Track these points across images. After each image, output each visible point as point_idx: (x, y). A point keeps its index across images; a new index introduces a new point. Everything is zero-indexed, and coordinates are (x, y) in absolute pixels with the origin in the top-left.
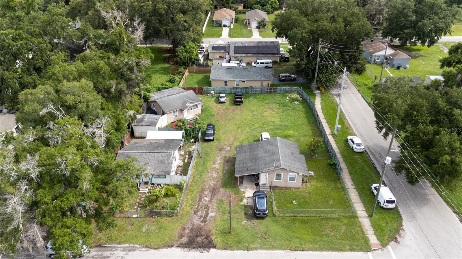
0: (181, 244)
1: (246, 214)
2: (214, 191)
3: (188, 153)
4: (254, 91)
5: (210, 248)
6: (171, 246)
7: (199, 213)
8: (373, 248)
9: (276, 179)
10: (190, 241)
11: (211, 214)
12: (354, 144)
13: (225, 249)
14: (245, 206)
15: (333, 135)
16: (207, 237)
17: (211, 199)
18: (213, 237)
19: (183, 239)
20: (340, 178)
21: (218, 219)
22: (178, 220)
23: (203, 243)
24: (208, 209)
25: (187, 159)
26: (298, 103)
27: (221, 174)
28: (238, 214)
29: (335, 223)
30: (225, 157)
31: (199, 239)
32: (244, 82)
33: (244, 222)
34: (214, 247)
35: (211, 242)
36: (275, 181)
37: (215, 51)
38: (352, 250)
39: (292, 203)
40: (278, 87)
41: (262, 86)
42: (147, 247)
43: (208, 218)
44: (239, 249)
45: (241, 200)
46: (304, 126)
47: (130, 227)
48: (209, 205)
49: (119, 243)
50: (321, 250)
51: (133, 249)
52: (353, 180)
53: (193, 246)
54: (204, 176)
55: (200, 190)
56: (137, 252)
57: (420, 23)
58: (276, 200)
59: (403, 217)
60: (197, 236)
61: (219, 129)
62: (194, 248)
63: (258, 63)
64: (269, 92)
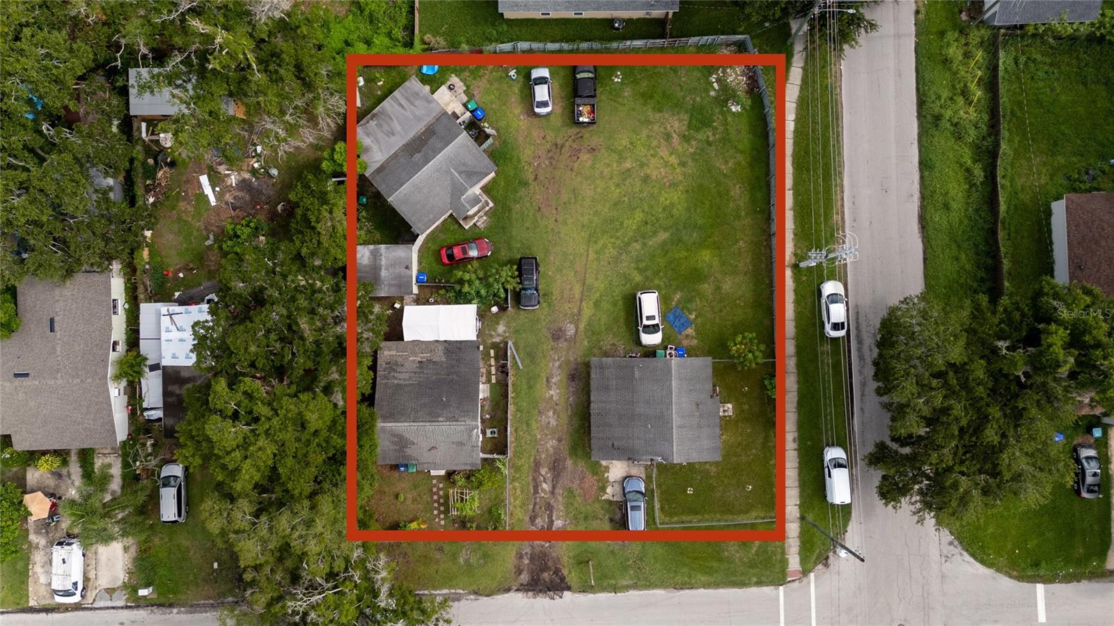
1: (611, 520)
2: (556, 468)
3: (492, 352)
7: (539, 522)
8: (789, 579)
10: (533, 579)
11: (557, 523)
14: (610, 502)
17: (554, 487)
23: (551, 581)
24: (551, 512)
26: (739, 108)
27: (564, 419)
28: (599, 521)
30: (568, 362)
31: (546, 575)
34: (569, 588)
35: (563, 579)
39: (685, 491)
40: (693, 39)
41: (648, 15)
42: (476, 593)
44: (603, 589)
45: (603, 489)
47: (438, 556)
48: (552, 502)
51: (458, 598)
52: (799, 426)
53: (538, 589)
54: (534, 424)
55: (533, 465)
58: (660, 486)
59: (853, 514)
60: (542, 570)
62: (541, 591)
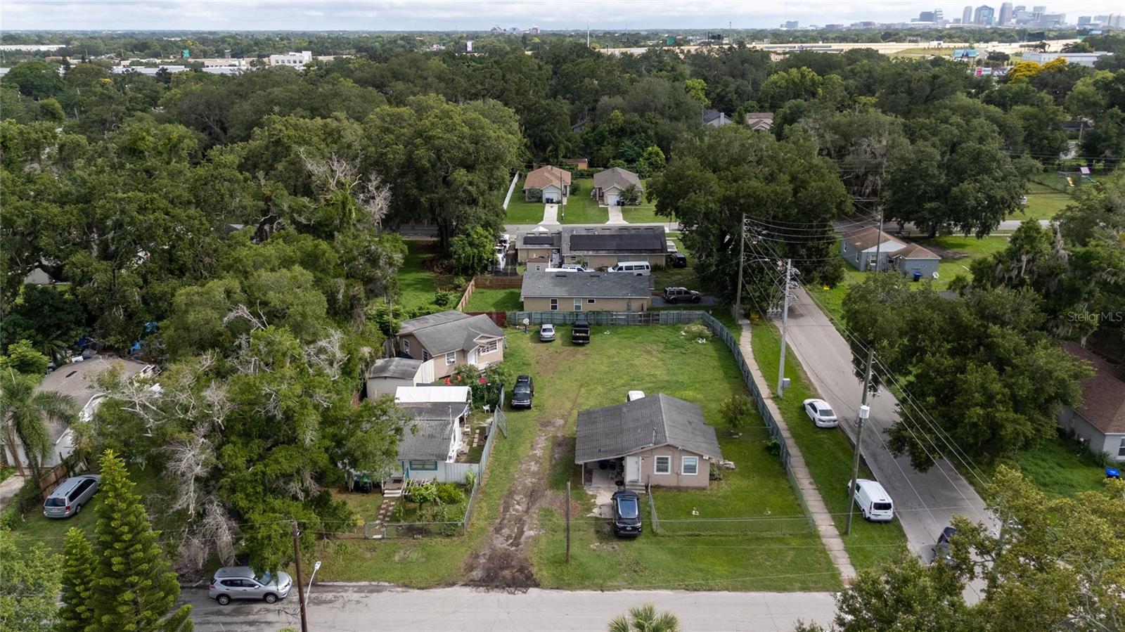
0: (471, 580)
1: (597, 532)
2: (533, 495)
3: (478, 431)
4: (612, 320)
5: (527, 587)
6: (453, 584)
7: (506, 531)
9: (658, 470)
10: (488, 576)
11: (529, 533)
12: (816, 412)
13: (558, 588)
14: (597, 519)
15: (776, 398)
16: (521, 570)
17: (528, 508)
18: (534, 570)
19: (474, 573)
20: (786, 473)
21: (544, 540)
22: (463, 542)
23: (514, 578)
24: (523, 525)
25: (476, 440)
26: (704, 341)
27: (547, 465)
28: (582, 533)
29: (776, 546)
30: (555, 437)
31: (507, 573)
32: (591, 301)
33: (595, 545)
34: (537, 585)
35: (529, 577)
36: (656, 473)
37: (529, 247)
38: (805, 588)
39: (689, 513)
40: (662, 312)
41: (629, 309)
42: (406, 586)
43: (523, 539)
44: (584, 588)
45: (589, 510)
46: (716, 384)
47: (368, 555)
48: (525, 518)
49: (350, 580)
50: (746, 588)
51: (379, 590)
52: (813, 475)
53: (494, 584)
54: (512, 469)
55: (505, 493)
56: (385, 594)
57: (955, 189)
58: (658, 509)
59: (908, 536)
60: (502, 568)
61: (542, 388)
62: (497, 587)
63: (621, 269)
64: (646, 321)
